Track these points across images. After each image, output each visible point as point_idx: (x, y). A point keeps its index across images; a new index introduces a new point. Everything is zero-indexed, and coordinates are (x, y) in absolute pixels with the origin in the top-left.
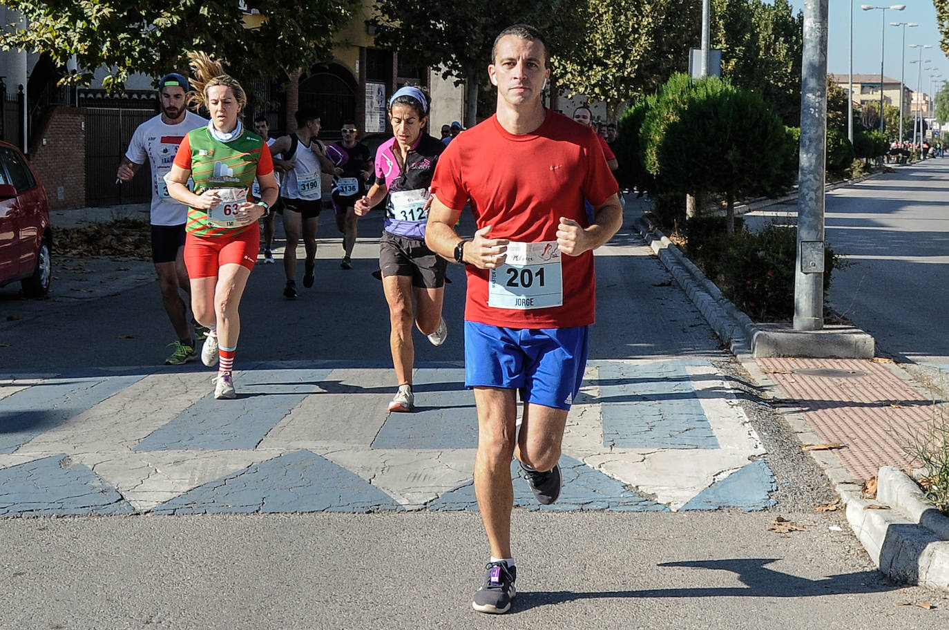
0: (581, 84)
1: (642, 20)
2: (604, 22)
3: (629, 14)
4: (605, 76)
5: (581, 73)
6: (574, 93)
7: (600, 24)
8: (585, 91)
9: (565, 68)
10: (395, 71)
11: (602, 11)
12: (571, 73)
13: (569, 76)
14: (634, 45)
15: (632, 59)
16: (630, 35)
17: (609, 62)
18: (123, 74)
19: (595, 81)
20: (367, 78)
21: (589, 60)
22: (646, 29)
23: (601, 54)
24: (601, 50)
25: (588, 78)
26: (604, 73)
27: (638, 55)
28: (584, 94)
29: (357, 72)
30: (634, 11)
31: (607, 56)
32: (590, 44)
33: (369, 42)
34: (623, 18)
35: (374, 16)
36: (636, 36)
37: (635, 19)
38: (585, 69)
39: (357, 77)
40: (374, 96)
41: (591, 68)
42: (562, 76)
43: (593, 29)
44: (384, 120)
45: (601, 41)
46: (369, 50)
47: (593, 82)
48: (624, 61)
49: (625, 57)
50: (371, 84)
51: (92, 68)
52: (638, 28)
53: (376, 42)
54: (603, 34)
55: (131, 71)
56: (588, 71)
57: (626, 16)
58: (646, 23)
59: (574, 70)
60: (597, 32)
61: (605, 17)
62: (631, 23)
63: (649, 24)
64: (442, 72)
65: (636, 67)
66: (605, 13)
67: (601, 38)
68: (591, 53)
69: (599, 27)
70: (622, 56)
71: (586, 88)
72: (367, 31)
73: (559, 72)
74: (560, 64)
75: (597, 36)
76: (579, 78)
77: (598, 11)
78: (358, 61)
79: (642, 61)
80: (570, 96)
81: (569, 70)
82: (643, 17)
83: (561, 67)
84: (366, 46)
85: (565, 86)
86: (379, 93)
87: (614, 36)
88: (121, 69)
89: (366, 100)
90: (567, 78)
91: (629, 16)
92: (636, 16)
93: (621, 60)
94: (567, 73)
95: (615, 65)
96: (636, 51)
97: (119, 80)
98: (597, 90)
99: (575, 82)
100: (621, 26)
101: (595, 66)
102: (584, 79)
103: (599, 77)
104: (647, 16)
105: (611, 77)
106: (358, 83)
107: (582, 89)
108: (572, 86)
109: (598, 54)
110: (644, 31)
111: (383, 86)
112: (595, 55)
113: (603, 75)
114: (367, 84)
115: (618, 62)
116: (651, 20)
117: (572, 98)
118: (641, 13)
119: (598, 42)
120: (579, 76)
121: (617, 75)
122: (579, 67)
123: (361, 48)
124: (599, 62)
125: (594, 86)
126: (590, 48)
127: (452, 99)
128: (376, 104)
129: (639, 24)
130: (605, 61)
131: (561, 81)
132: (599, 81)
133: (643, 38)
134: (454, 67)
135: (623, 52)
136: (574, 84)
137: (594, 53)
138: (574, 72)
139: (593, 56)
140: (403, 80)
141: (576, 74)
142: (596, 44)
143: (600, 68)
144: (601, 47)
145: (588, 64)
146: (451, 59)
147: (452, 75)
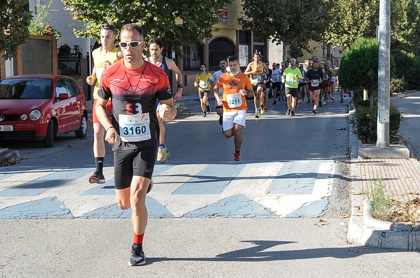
0: (338, 42)
1: (365, 13)
2: (348, 15)
3: (359, 10)
4: (349, 38)
5: (338, 37)
6: (335, 46)
7: (346, 15)
8: (340, 45)
9: (331, 36)
10: (252, 40)
11: (347, 10)
12: (333, 37)
13: (333, 39)
14: (361, 24)
15: (361, 30)
16: (360, 20)
17: (350, 32)
20: (239, 43)
21: (341, 32)
22: (367, 17)
23: (346, 29)
24: (347, 27)
25: (341, 40)
26: (348, 37)
27: (364, 28)
28: (339, 47)
29: (235, 40)
30: (362, 9)
31: (349, 30)
32: (342, 25)
33: (240, 28)
34: (356, 12)
35: (242, 16)
36: (363, 20)
37: (362, 13)
38: (340, 36)
39: (235, 43)
40: (243, 51)
41: (342, 35)
42: (330, 39)
43: (343, 18)
44: (247, 61)
46: (240, 31)
47: (343, 41)
48: (357, 32)
49: (358, 30)
50: (242, 46)
52: (363, 17)
53: (243, 27)
54: (347, 20)
57: (358, 11)
58: (367, 14)
59: (335, 36)
60: (345, 19)
61: (348, 12)
62: (360, 15)
63: (368, 15)
64: (272, 39)
65: (363, 34)
66: (349, 10)
68: (342, 29)
69: (346, 17)
70: (356, 29)
72: (239, 23)
73: (328, 37)
74: (328, 34)
75: (345, 21)
76: (337, 40)
77: (345, 10)
78: (235, 36)
79: (365, 31)
80: (333, 48)
81: (332, 36)
82: (366, 11)
83: (329, 35)
84: (239, 30)
85: (331, 44)
86: (245, 50)
87: (352, 21)
89: (239, 52)
91: (359, 12)
92: (362, 11)
93: (356, 31)
95: (353, 33)
96: (362, 27)
98: (345, 45)
100: (355, 16)
101: (344, 34)
102: (339, 40)
103: (346, 39)
104: (368, 11)
105: (351, 39)
106: (235, 45)
107: (338, 45)
108: (334, 43)
110: (366, 18)
111: (247, 46)
112: (344, 29)
113: (348, 38)
114: (240, 46)
115: (354, 32)
116: (369, 13)
117: (334, 49)
118: (364, 10)
119: (345, 24)
120: (337, 39)
121: (354, 38)
122: (337, 35)
123: (237, 30)
124: (346, 32)
125: (344, 43)
126: (342, 26)
128: (244, 54)
129: (364, 15)
130: (348, 32)
131: (329, 42)
132: (346, 41)
133: (366, 21)
134: (277, 37)
135: (356, 28)
136: (335, 42)
137: (344, 28)
138: (335, 37)
139: (343, 30)
140: (256, 43)
141: (336, 38)
142: (344, 25)
143: (346, 35)
144: (346, 26)
145: (341, 33)
146: (275, 34)
147: (276, 41)
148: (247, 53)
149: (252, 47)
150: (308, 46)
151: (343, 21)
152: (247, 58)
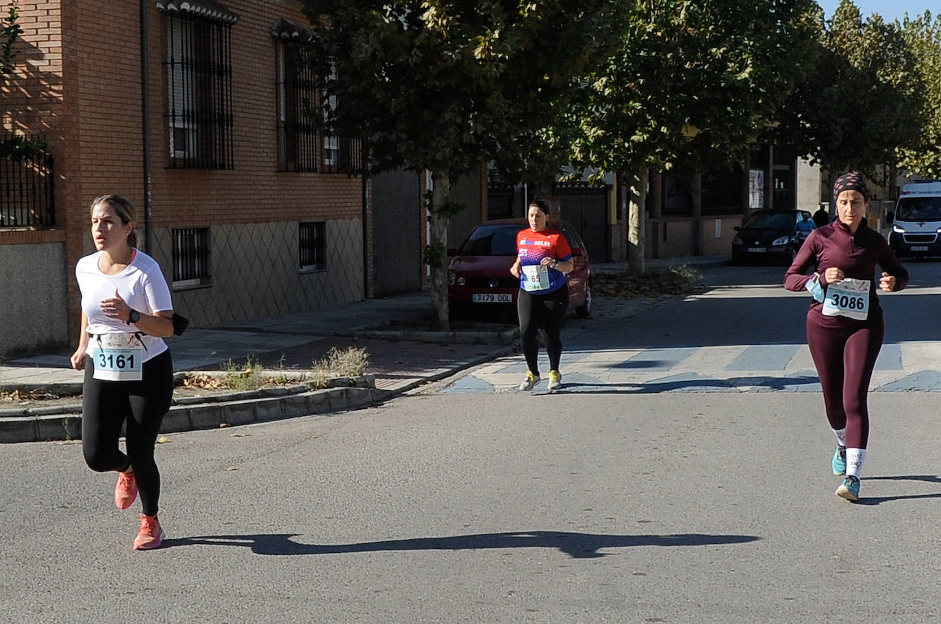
0: (916, 166)
2: (936, 116)
5: (917, 157)
6: (911, 173)
7: (933, 117)
8: (921, 171)
9: (903, 153)
10: (771, 160)
11: (934, 107)
12: (908, 157)
13: (907, 159)
18: (602, 173)
19: (929, 163)
20: (751, 166)
21: (923, 147)
23: (933, 141)
24: (933, 138)
25: (923, 161)
26: (936, 156)
28: (919, 174)
32: (924, 134)
38: (921, 154)
39: (743, 166)
40: (756, 180)
41: (925, 153)
42: (902, 160)
43: (927, 122)
44: (762, 199)
45: (933, 131)
47: (927, 164)
50: (753, 171)
51: (582, 170)
54: (934, 125)
55: (607, 171)
56: (922, 155)
60: (930, 124)
64: (810, 160)
66: (937, 108)
67: (933, 128)
68: (925, 141)
69: (932, 119)
71: (921, 168)
73: (899, 157)
74: (900, 150)
75: (930, 127)
76: (915, 161)
77: (931, 107)
80: (908, 176)
81: (907, 154)
83: (901, 153)
85: (904, 168)
86: (759, 178)
88: (601, 169)
89: (750, 183)
90: (905, 161)
94: (905, 157)
97: (599, 177)
98: (930, 171)
99: (911, 164)
101: (928, 151)
102: (920, 161)
103: (932, 160)
106: (744, 171)
107: (917, 170)
108: (909, 168)
109: (931, 141)
111: (762, 172)
112: (929, 142)
113: (935, 159)
114: (751, 171)
117: (909, 177)
119: (931, 132)
120: (915, 159)
122: (915, 153)
124: (932, 148)
125: (928, 167)
126: (924, 137)
127: (811, 180)
128: (757, 187)
130: (937, 147)
131: (901, 164)
132: (931, 163)
134: (819, 156)
136: (911, 166)
137: (928, 140)
138: (911, 157)
139: (927, 143)
140: (778, 167)
141: (913, 158)
142: (929, 134)
143: (932, 153)
144: (933, 136)
145: (923, 150)
146: (817, 150)
147: (817, 163)
148: (762, 185)
149: (771, 173)
150: (874, 173)
151: (928, 127)
152: (762, 192)
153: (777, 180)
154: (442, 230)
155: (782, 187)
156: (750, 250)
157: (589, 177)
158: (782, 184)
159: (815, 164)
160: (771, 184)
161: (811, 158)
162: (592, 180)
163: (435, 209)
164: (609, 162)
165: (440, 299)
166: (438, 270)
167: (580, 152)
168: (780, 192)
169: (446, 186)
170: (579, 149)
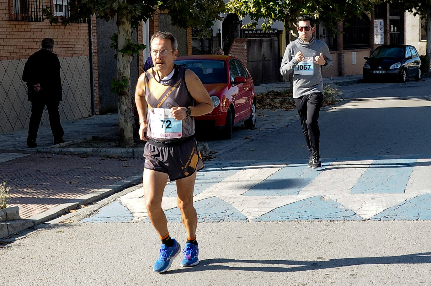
10: (388, 13)
18: (271, 22)
20: (375, 17)
39: (370, 17)
40: (378, 26)
44: (383, 38)
50: (377, 20)
51: (257, 20)
55: (274, 20)
64: (413, 13)
86: (381, 25)
88: (270, 19)
89: (375, 28)
97: (269, 25)
106: (371, 20)
111: (382, 21)
114: (375, 20)
127: (414, 26)
128: (379, 30)
134: (419, 10)
140: (392, 18)
146: (418, 6)
147: (419, 14)
148: (383, 29)
149: (388, 21)
152: (383, 34)
153: (392, 26)
154: (126, 65)
155: (396, 30)
156: (375, 72)
157: (262, 24)
158: (396, 28)
159: (417, 15)
160: (388, 28)
161: (414, 11)
162: (264, 27)
163: (120, 48)
164: (276, 15)
165: (125, 121)
166: (123, 97)
167: (253, 7)
168: (394, 34)
169: (128, 30)
170: (253, 5)
